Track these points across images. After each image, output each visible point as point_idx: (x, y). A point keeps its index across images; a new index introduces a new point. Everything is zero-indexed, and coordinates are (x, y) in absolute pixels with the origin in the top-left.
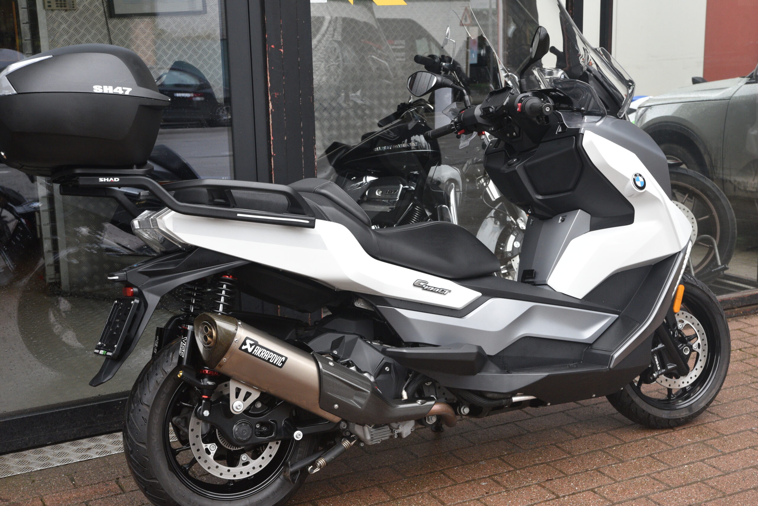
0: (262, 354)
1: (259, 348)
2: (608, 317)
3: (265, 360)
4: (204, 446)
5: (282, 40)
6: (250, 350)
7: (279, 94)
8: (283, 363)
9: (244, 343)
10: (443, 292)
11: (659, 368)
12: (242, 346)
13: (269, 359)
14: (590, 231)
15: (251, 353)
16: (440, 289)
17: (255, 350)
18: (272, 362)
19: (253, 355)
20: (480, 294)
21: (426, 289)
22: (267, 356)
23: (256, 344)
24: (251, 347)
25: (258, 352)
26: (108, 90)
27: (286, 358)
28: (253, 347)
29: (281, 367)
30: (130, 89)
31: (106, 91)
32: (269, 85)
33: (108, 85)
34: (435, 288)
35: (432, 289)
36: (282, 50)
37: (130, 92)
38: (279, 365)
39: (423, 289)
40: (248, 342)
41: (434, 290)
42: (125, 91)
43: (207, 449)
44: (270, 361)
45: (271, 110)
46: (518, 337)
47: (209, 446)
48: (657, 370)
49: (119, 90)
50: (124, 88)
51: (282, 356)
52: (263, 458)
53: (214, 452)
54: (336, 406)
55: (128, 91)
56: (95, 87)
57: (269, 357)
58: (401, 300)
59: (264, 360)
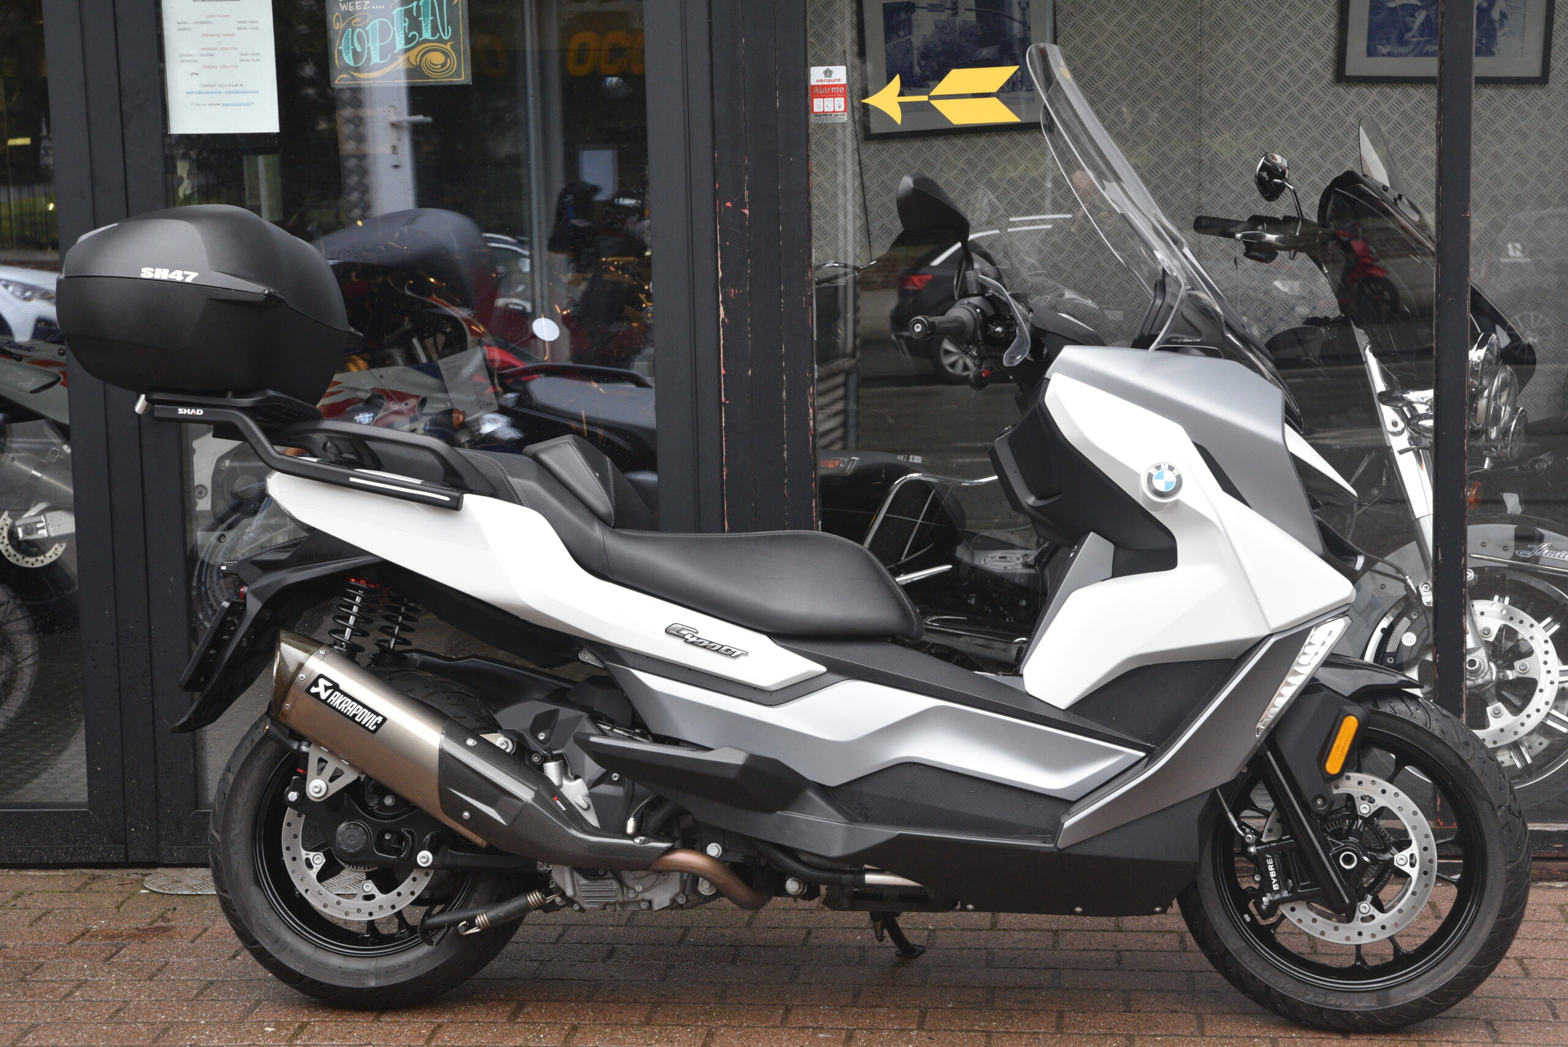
0: (343, 705)
1: (339, 694)
2: (1116, 753)
3: (348, 717)
4: (304, 853)
5: (746, 192)
6: (324, 696)
7: (739, 290)
8: (378, 726)
9: (315, 684)
10: (729, 652)
11: (1276, 887)
12: (310, 687)
13: (355, 715)
14: (1113, 577)
15: (325, 701)
16: (723, 646)
17: (332, 698)
18: (359, 720)
19: (329, 705)
20: (823, 669)
21: (692, 643)
22: (351, 710)
23: (335, 687)
24: (326, 691)
25: (337, 700)
26: (162, 274)
27: (385, 719)
28: (329, 691)
29: (374, 732)
30: (195, 274)
31: (157, 277)
32: (720, 274)
33: (163, 267)
34: (711, 642)
35: (706, 643)
36: (747, 212)
37: (194, 279)
38: (370, 727)
39: (686, 641)
40: (322, 682)
41: (709, 647)
42: (185, 276)
43: (308, 859)
44: (356, 719)
45: (723, 320)
46: (891, 761)
47: (311, 855)
48: (1271, 890)
49: (177, 276)
50: (185, 273)
51: (378, 714)
52: (399, 894)
53: (320, 867)
54: (466, 814)
55: (191, 277)
56: (144, 270)
57: (355, 712)
58: (648, 657)
59: (345, 715)
